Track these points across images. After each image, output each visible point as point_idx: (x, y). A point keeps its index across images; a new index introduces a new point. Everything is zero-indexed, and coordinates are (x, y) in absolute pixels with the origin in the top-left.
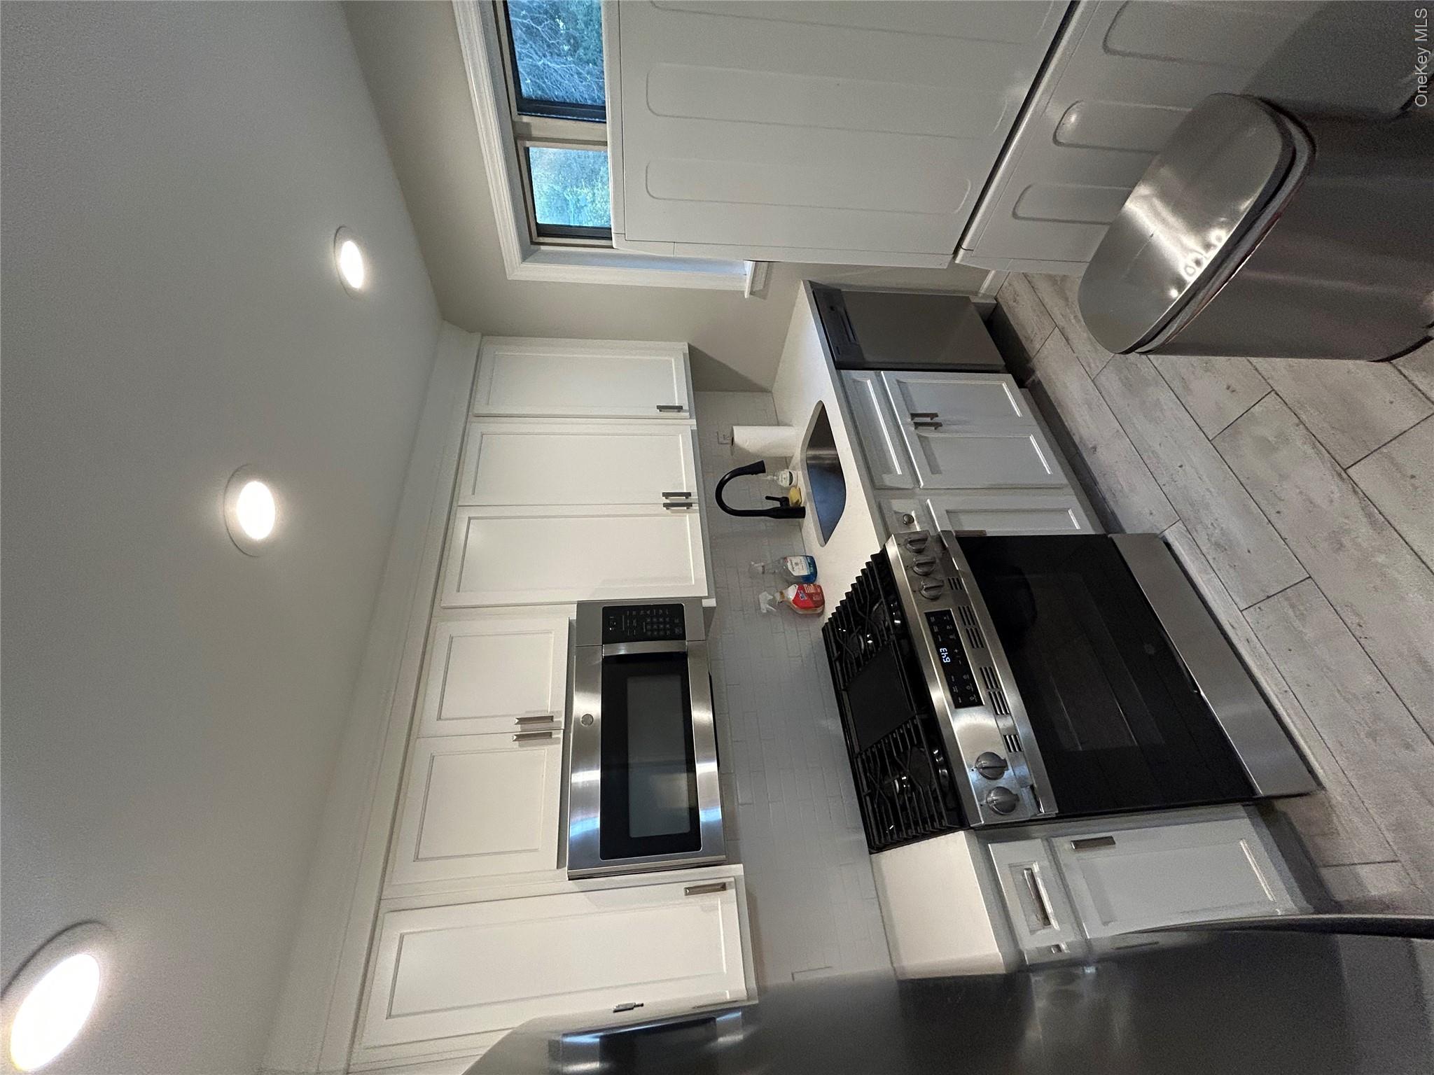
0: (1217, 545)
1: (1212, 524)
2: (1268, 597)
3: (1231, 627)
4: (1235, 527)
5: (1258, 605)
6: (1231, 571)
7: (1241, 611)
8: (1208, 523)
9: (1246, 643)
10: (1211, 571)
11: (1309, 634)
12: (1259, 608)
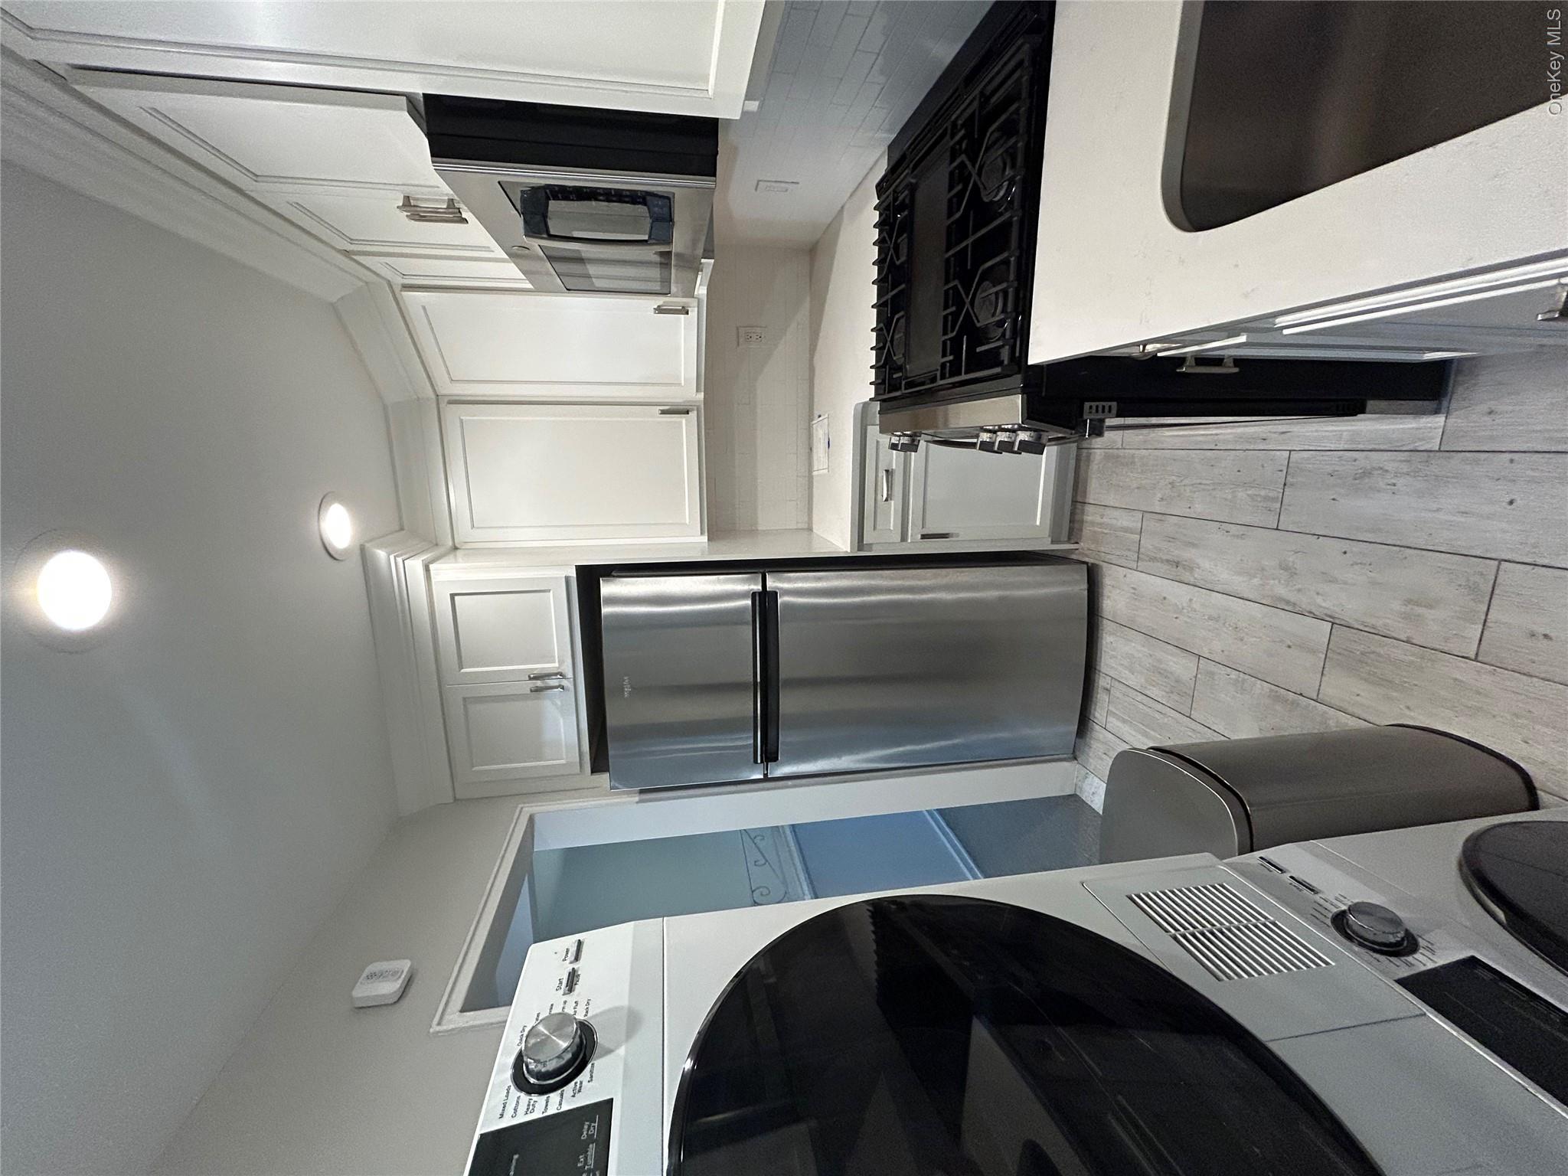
0: (1367, 473)
1: (1394, 485)
2: (1285, 485)
3: (1284, 430)
4: (1370, 506)
5: (1285, 472)
6: (1329, 469)
7: (1290, 451)
8: (1401, 482)
9: (1264, 436)
10: (1346, 447)
11: (1241, 494)
12: (1281, 471)
